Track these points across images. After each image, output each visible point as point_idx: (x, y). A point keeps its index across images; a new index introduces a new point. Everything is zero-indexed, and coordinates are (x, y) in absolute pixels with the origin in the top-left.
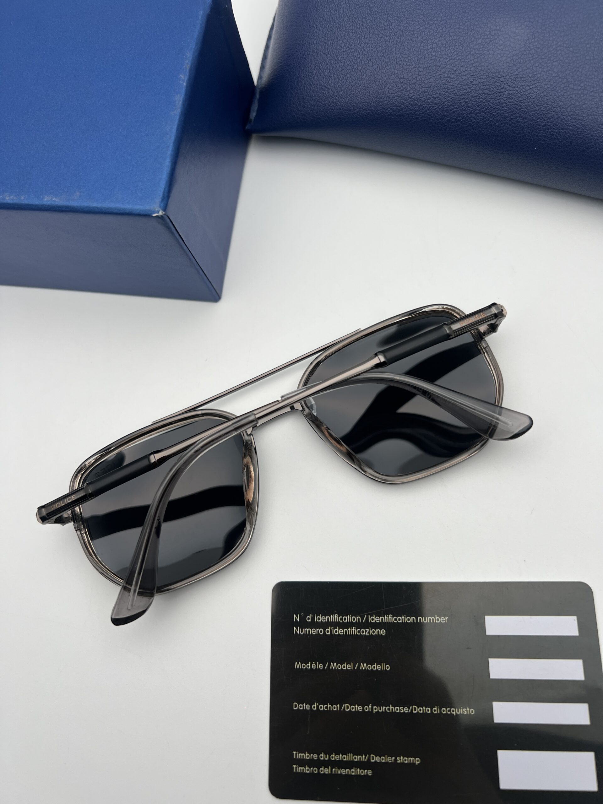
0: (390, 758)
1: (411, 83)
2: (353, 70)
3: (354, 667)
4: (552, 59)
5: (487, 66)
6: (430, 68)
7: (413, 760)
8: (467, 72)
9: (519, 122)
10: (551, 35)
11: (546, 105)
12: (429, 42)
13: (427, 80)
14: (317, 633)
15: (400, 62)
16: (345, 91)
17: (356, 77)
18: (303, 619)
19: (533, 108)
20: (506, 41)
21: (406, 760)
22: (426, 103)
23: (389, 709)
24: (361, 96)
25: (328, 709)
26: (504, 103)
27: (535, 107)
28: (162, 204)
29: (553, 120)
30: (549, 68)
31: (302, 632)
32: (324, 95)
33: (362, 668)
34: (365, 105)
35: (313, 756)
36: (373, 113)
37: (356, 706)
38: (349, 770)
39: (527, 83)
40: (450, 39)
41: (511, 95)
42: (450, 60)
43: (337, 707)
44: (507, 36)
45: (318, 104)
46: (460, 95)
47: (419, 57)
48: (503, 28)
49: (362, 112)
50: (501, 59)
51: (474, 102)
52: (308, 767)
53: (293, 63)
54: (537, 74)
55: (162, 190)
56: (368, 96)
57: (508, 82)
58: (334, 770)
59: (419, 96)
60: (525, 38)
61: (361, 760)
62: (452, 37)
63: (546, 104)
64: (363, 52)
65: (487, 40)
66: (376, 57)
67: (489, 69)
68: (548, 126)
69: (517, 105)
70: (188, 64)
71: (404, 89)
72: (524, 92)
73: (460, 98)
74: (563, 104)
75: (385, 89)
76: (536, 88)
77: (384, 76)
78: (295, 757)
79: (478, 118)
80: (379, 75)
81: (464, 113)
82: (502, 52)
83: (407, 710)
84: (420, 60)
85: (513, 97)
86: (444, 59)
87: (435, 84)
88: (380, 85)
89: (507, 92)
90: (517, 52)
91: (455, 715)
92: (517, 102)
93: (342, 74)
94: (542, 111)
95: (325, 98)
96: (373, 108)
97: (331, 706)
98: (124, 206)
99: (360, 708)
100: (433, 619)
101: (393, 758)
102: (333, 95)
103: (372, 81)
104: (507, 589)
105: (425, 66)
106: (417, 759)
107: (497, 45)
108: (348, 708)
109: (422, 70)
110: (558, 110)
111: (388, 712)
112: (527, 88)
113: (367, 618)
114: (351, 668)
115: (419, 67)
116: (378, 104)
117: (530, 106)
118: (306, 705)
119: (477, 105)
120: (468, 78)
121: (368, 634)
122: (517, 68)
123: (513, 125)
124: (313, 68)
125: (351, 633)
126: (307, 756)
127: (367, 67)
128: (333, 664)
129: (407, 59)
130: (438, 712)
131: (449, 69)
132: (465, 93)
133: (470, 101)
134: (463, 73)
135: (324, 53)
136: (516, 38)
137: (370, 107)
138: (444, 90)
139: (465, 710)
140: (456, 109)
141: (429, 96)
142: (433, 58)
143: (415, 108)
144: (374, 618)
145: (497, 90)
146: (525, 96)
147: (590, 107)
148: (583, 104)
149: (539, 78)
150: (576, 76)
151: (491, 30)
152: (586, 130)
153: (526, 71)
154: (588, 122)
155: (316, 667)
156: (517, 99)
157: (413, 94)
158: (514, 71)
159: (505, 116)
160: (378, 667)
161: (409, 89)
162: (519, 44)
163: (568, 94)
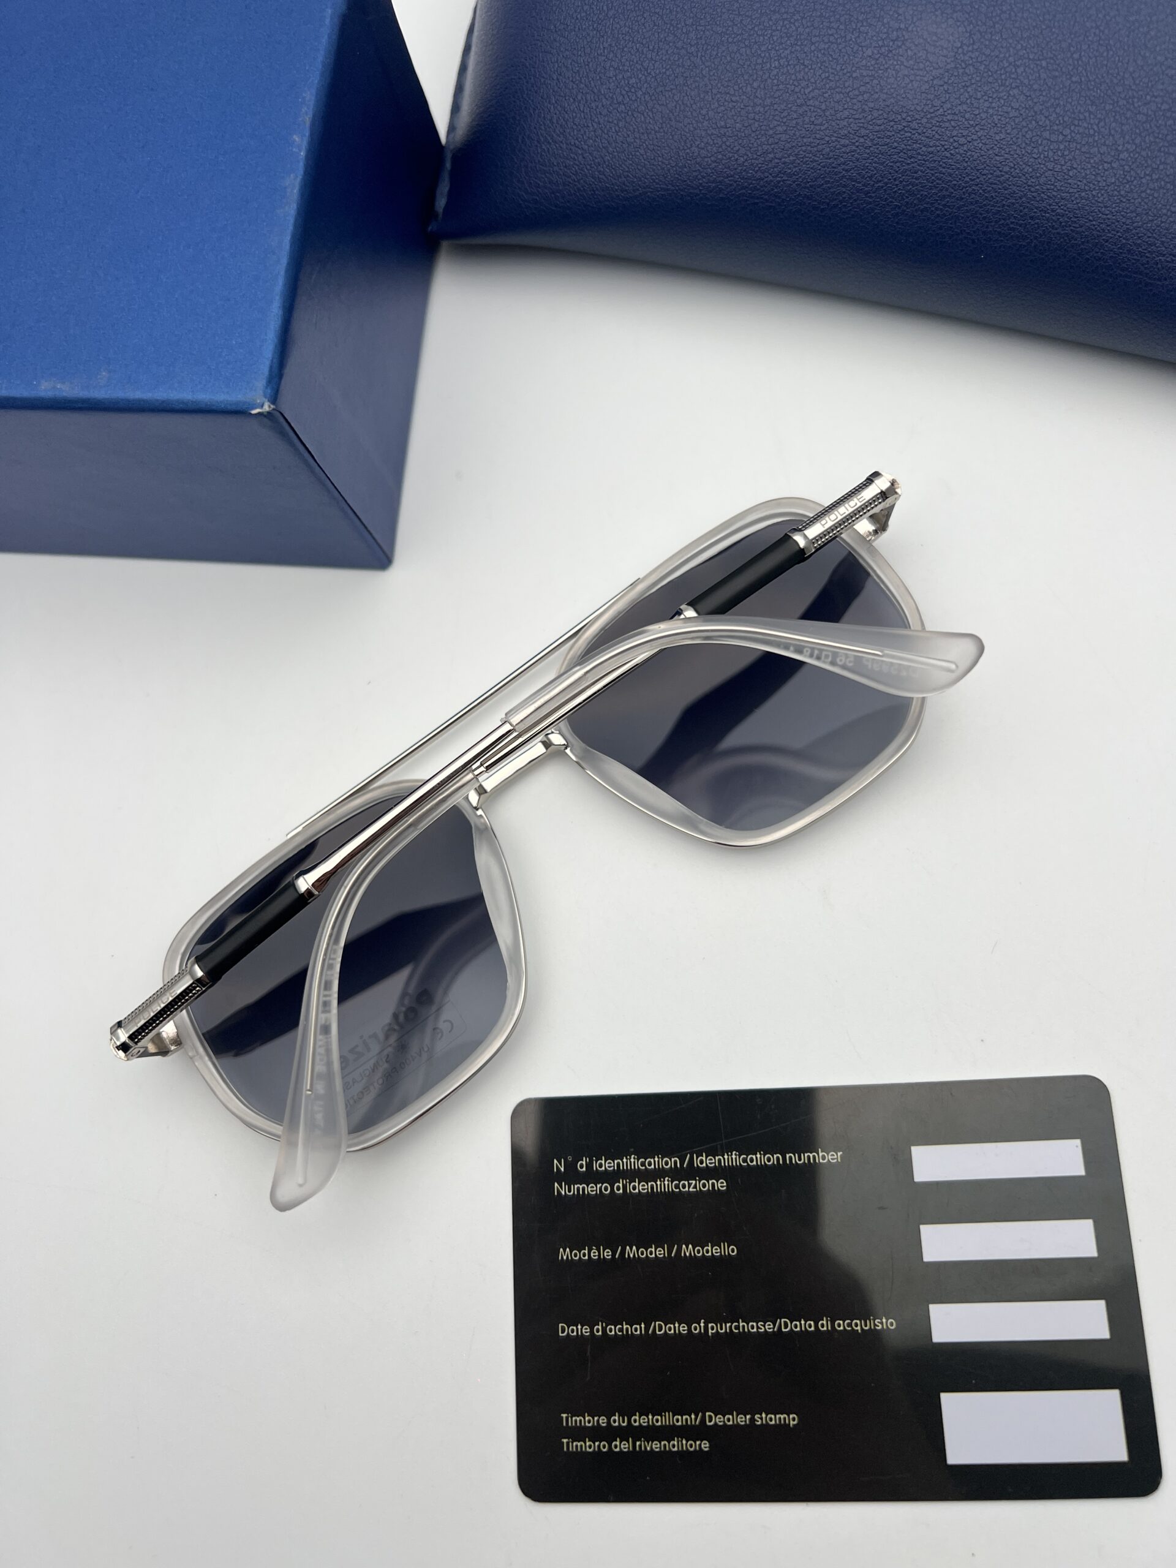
0: (742, 1416)
1: (741, 136)
2: (630, 113)
3: (670, 1252)
4: (1007, 84)
5: (884, 100)
6: (776, 106)
7: (785, 1418)
8: (846, 113)
9: (949, 207)
10: (1004, 36)
11: (997, 173)
12: (772, 55)
13: (771, 129)
14: (598, 1192)
15: (719, 96)
16: (616, 154)
17: (634, 127)
18: (571, 1167)
19: (975, 179)
20: (919, 52)
21: (771, 1419)
23: (737, 1327)
24: (646, 162)
25: (625, 1333)
26: (919, 170)
27: (978, 178)
28: (269, 391)
29: (1014, 201)
30: (1002, 101)
31: (570, 1191)
32: (575, 164)
33: (685, 1254)
34: (655, 182)
35: (598, 1421)
36: (670, 195)
37: (677, 1325)
38: (666, 1443)
39: (962, 131)
40: (813, 48)
41: (931, 155)
42: (813, 90)
43: (641, 1328)
44: (921, 41)
45: (564, 180)
46: (835, 157)
47: (755, 85)
48: (913, 25)
49: (649, 194)
50: (910, 85)
51: (863, 169)
52: (590, 1440)
53: (514, 102)
54: (979, 114)
55: (268, 363)
56: (660, 163)
57: (925, 131)
58: (638, 1443)
59: (757, 162)
60: (955, 45)
61: (689, 1423)
62: (817, 45)
63: (998, 171)
64: (646, 76)
65: (883, 50)
66: (672, 87)
67: (888, 106)
68: (1005, 212)
69: (944, 174)
70: (306, 113)
71: (729, 149)
72: (957, 148)
73: (835, 163)
74: (1031, 170)
75: (693, 149)
76: (979, 141)
77: (689, 123)
78: (564, 1424)
79: (871, 200)
80: (679, 122)
81: (844, 192)
82: (912, 72)
83: (772, 1326)
84: (756, 92)
85: (936, 158)
86: (802, 88)
87: (788, 137)
88: (681, 140)
89: (924, 149)
90: (941, 71)
91: (860, 1331)
92: (944, 168)
93: (610, 122)
94: (991, 184)
95: (577, 168)
96: (670, 187)
97: (628, 1326)
98: (195, 396)
99: (683, 1329)
100: (814, 1157)
101: (748, 1417)
102: (593, 163)
103: (667, 133)
104: (951, 1094)
105: (766, 104)
106: (791, 1416)
107: (902, 59)
108: (662, 1328)
109: (762, 109)
110: (1021, 181)
111: (737, 1333)
112: (962, 140)
113: (691, 1160)
114: (664, 1254)
115: (755, 105)
116: (680, 178)
117: (968, 175)
118: (582, 1327)
119: (868, 177)
120: (849, 125)
121: (695, 1190)
122: (942, 102)
123: (937, 212)
124: (552, 111)
125: (663, 1190)
126: (588, 1421)
127: (656, 106)
128: (631, 1249)
129: (732, 89)
130: (829, 1328)
131: (812, 108)
132: (844, 153)
133: (854, 168)
134: (839, 116)
135: (572, 81)
136: (938, 44)
137: (666, 185)
138: (804, 148)
139: (878, 1322)
140: (829, 185)
141: (776, 161)
142: (781, 87)
143: (751, 183)
144: (704, 1159)
145: (906, 145)
146: (959, 157)
147: (1083, 174)
148: (1069, 168)
149: (983, 121)
150: (1055, 116)
151: (890, 29)
152: (1075, 220)
153: (959, 108)
154: (1079, 203)
155: (599, 1255)
156: (944, 163)
157: (745, 157)
158: (936, 109)
159: (922, 195)
160: (714, 1251)
161: (737, 148)
162: (945, 56)
163: (1040, 151)
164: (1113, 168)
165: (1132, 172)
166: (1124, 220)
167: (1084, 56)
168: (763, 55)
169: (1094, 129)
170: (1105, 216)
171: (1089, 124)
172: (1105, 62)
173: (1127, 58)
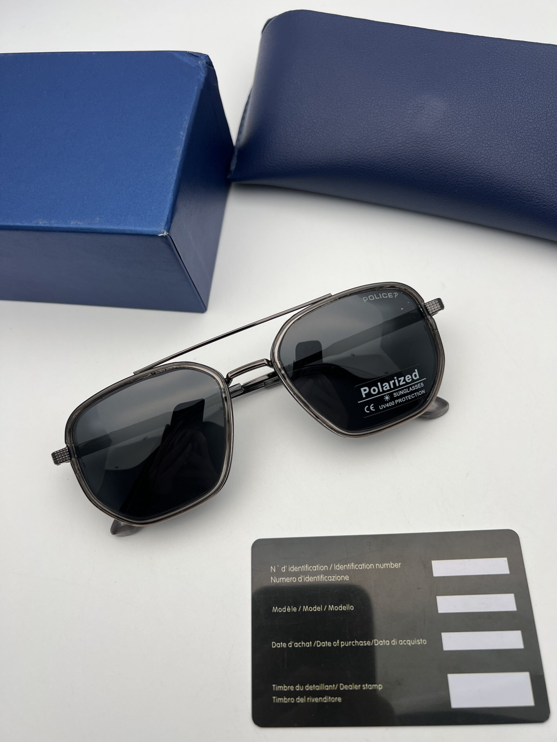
0: (357, 685)
1: (358, 142)
2: (313, 133)
3: (323, 608)
4: (465, 124)
5: (416, 130)
6: (372, 131)
7: (376, 687)
8: (401, 134)
9: (442, 171)
10: (463, 107)
11: (462, 158)
13: (370, 140)
14: (291, 581)
15: (349, 127)
16: (307, 148)
17: (315, 138)
18: (279, 570)
19: (453, 161)
20: (430, 112)
21: (370, 687)
22: (370, 157)
23: (354, 643)
24: (319, 152)
25: (302, 646)
26: (430, 157)
27: (454, 160)
28: (166, 227)
29: (468, 169)
30: (463, 131)
31: (278, 581)
32: (290, 152)
33: (330, 609)
34: (323, 159)
35: (290, 688)
36: (329, 164)
37: (326, 642)
38: (321, 698)
39: (447, 142)
41: (435, 151)
42: (387, 126)
43: (310, 644)
44: (431, 108)
45: (285, 158)
46: (396, 151)
47: (364, 123)
48: (427, 102)
49: (320, 164)
50: (426, 124)
51: (408, 156)
52: (286, 697)
53: (266, 128)
54: (454, 136)
55: (166, 217)
56: (325, 152)
57: (432, 142)
58: (308, 699)
59: (364, 152)
60: (444, 110)
61: (332, 689)
62: (389, 109)
64: (320, 119)
65: (415, 111)
66: (331, 123)
67: (418, 132)
68: (465, 174)
69: (440, 158)
70: (186, 124)
71: (353, 147)
72: (445, 149)
73: (396, 153)
74: (475, 157)
75: (338, 147)
76: (454, 146)
77: (337, 137)
78: (274, 690)
79: (411, 168)
80: (333, 136)
81: (400, 165)
82: (427, 119)
83: (370, 643)
84: (365, 126)
85: (437, 152)
86: (383, 124)
87: (377, 143)
88: (334, 143)
89: (432, 149)
90: (439, 119)
91: (410, 645)
92: (440, 156)
93: (305, 136)
94: (459, 162)
95: (291, 154)
96: (329, 161)
97: (304, 643)
98: (135, 228)
99: (329, 644)
100: (388, 565)
101: (359, 686)
102: (297, 152)
103: (328, 141)
104: (448, 537)
105: (368, 130)
106: (379, 685)
107: (423, 115)
108: (319, 644)
109: (367, 132)
110: (471, 162)
111: (354, 646)
112: (447, 146)
113: (333, 567)
114: (321, 609)
115: (364, 131)
116: (333, 158)
117: (450, 159)
118: (283, 643)
119: (410, 159)
120: (402, 139)
121: (334, 580)
122: (439, 131)
123: (438, 173)
124: (281, 132)
125: (320, 580)
126: (284, 688)
128: (306, 607)
130: (396, 644)
131: (387, 132)
132: (400, 149)
133: (404, 155)
134: (398, 135)
136: (437, 109)
137: (327, 160)
138: (384, 147)
139: (419, 641)
140: (394, 162)
141: (373, 152)
142: (375, 124)
143: (362, 160)
144: (339, 566)
145: (425, 147)
146: (446, 152)
147: (496, 160)
148: (490, 157)
149: (456, 139)
150: (484, 137)
151: (418, 104)
152: (493, 177)
153: (446, 133)
154: (495, 170)
155: (291, 610)
156: (440, 154)
157: (360, 150)
158: (437, 133)
159: (431, 166)
160: (343, 608)
161: (357, 147)
162: (440, 114)
163: (479, 150)
164: (508, 157)
165: (516, 159)
166: (513, 178)
167: (495, 114)
168: (367, 112)
169: (500, 142)
170: (505, 176)
171: (498, 140)
172: (504, 117)
173: (513, 116)
